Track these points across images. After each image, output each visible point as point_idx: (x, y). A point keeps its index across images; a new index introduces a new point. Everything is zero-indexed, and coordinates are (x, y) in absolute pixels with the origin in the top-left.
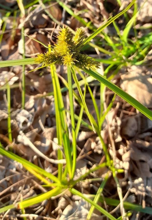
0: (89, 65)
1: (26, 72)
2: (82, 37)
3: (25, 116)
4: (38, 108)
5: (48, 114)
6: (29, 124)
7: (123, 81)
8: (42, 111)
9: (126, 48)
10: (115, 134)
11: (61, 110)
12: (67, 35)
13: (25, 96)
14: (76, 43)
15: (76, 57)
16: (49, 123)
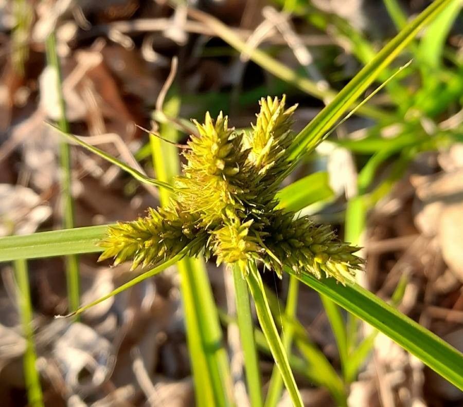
0: (318, 260)
1: (77, 188)
2: (283, 136)
3: (86, 347)
4: (129, 315)
5: (164, 329)
6: (100, 376)
7: (422, 204)
8: (144, 324)
9: (431, 83)
10: (403, 392)
11: (209, 350)
12: (224, 153)
13: (79, 270)
14: (262, 167)
15: (264, 230)
16: (171, 364)
